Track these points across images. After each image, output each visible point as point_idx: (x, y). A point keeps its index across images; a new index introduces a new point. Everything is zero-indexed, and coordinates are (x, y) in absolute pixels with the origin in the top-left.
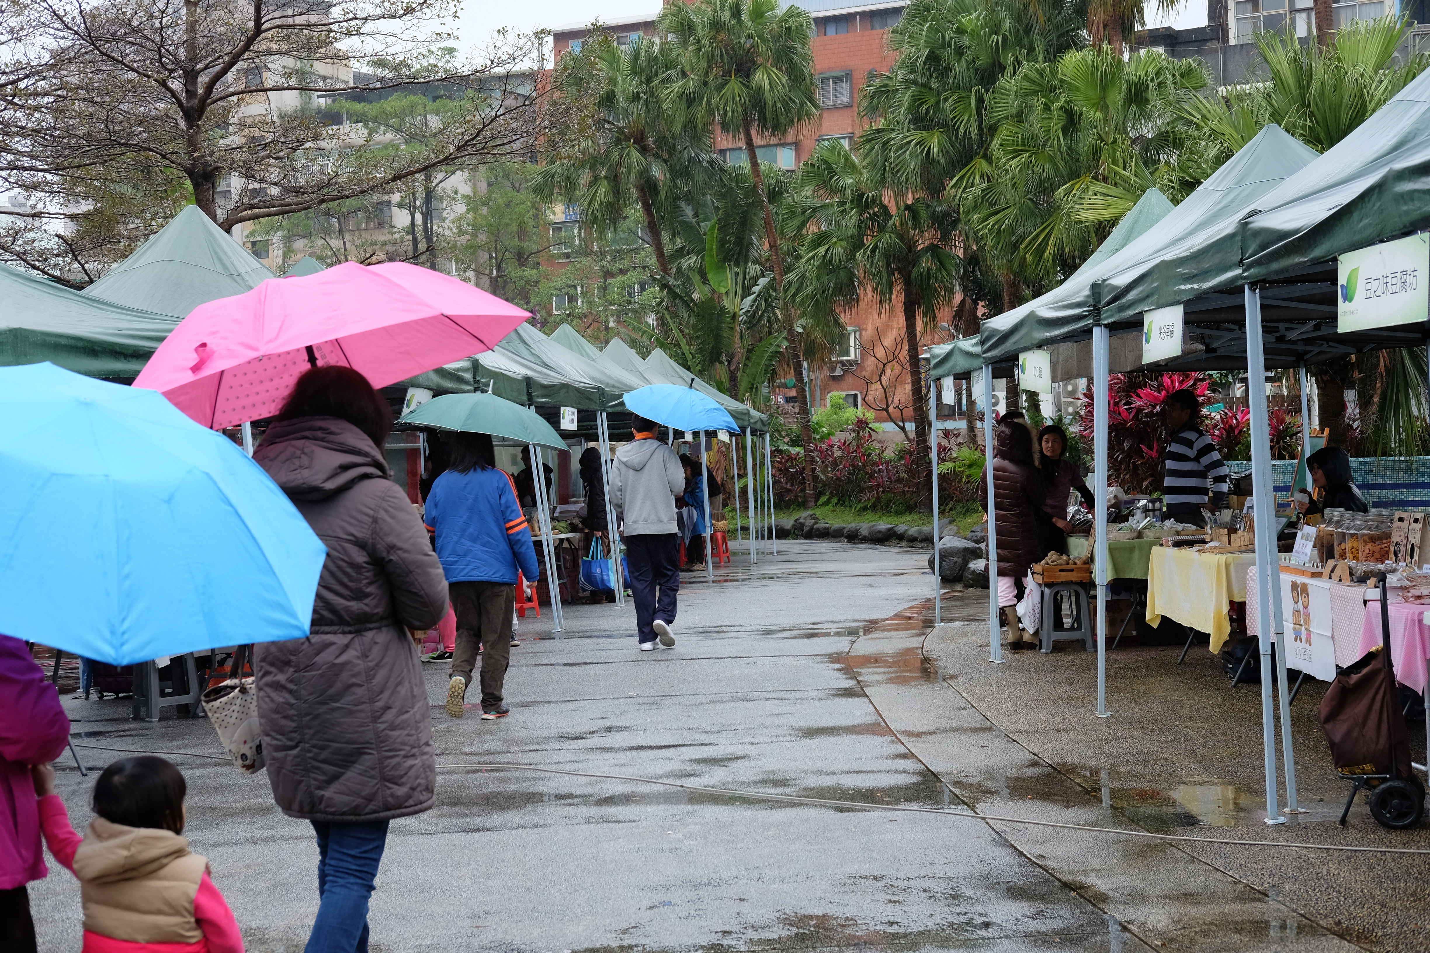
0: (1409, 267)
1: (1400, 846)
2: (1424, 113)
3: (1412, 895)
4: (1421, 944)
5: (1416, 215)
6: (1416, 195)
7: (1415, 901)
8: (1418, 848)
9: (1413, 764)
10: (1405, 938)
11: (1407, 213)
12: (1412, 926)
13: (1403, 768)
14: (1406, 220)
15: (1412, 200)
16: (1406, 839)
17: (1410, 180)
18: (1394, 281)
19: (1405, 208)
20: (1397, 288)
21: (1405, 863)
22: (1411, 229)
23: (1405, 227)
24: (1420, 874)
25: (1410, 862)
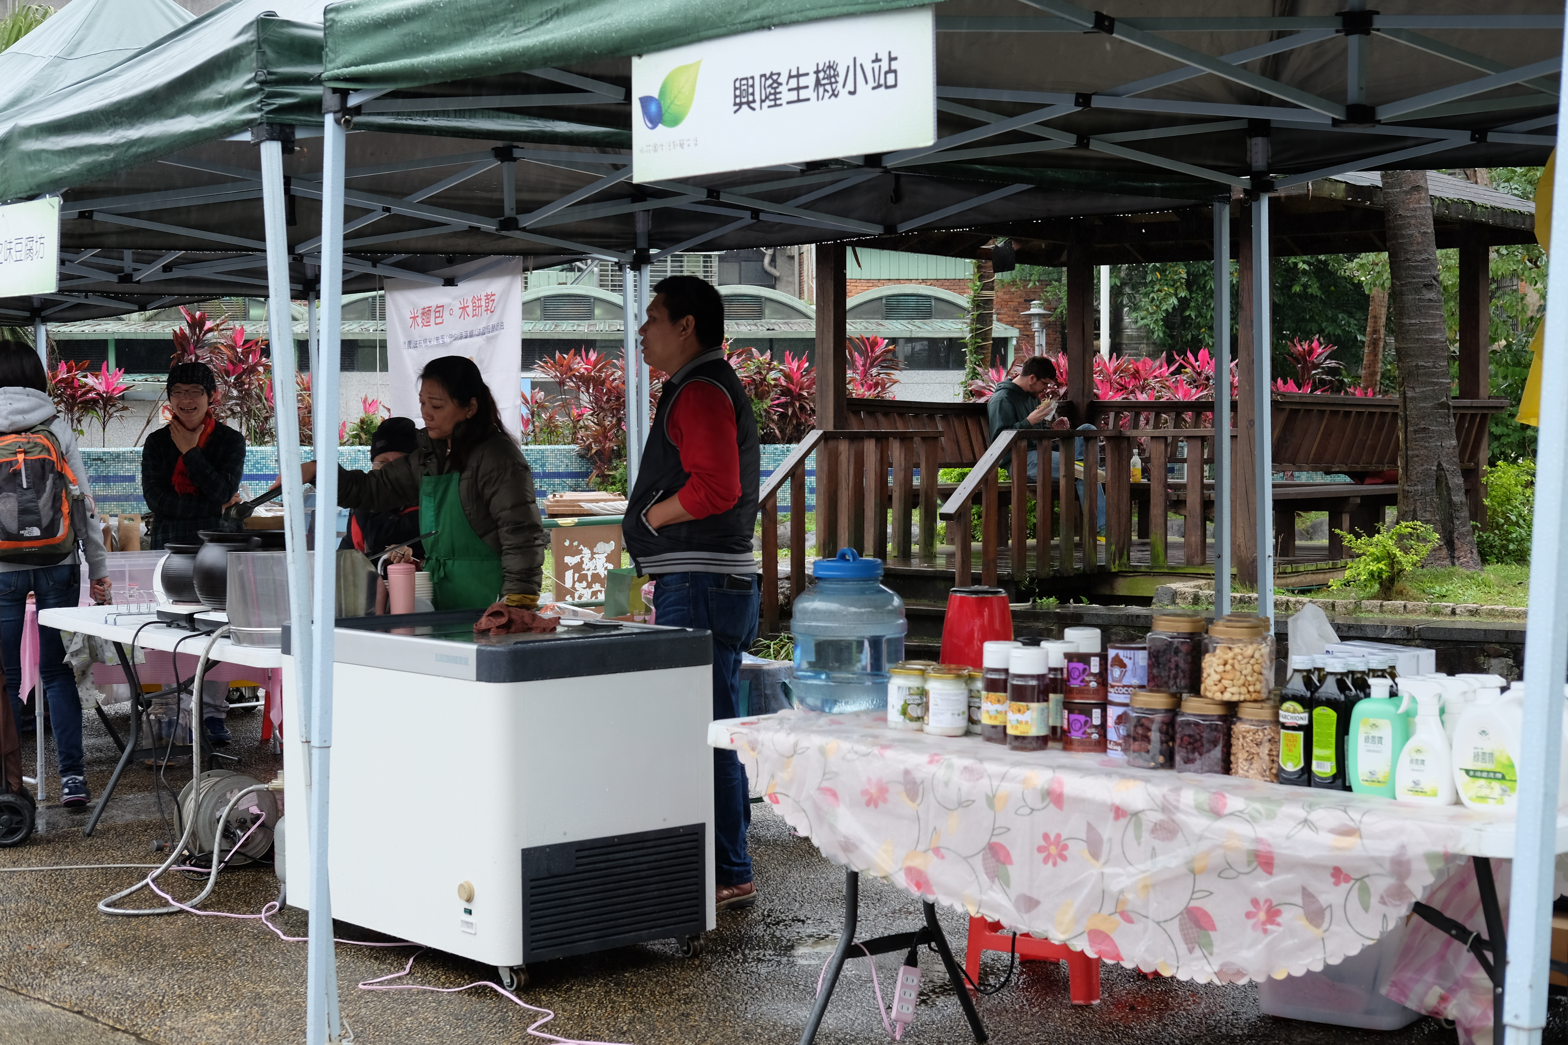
0: (36, 234)
1: (11, 864)
2: (43, 70)
3: (24, 915)
4: (36, 965)
5: (43, 177)
6: (44, 155)
7: (27, 921)
8: (29, 866)
9: (24, 778)
10: (19, 961)
11: (33, 174)
12: (25, 948)
13: (13, 781)
14: (32, 182)
15: (40, 160)
16: (15, 857)
17: (37, 139)
18: (19, 247)
19: (31, 168)
20: (22, 256)
21: (16, 882)
22: (37, 192)
23: (31, 189)
24: (32, 892)
25: (21, 880)
